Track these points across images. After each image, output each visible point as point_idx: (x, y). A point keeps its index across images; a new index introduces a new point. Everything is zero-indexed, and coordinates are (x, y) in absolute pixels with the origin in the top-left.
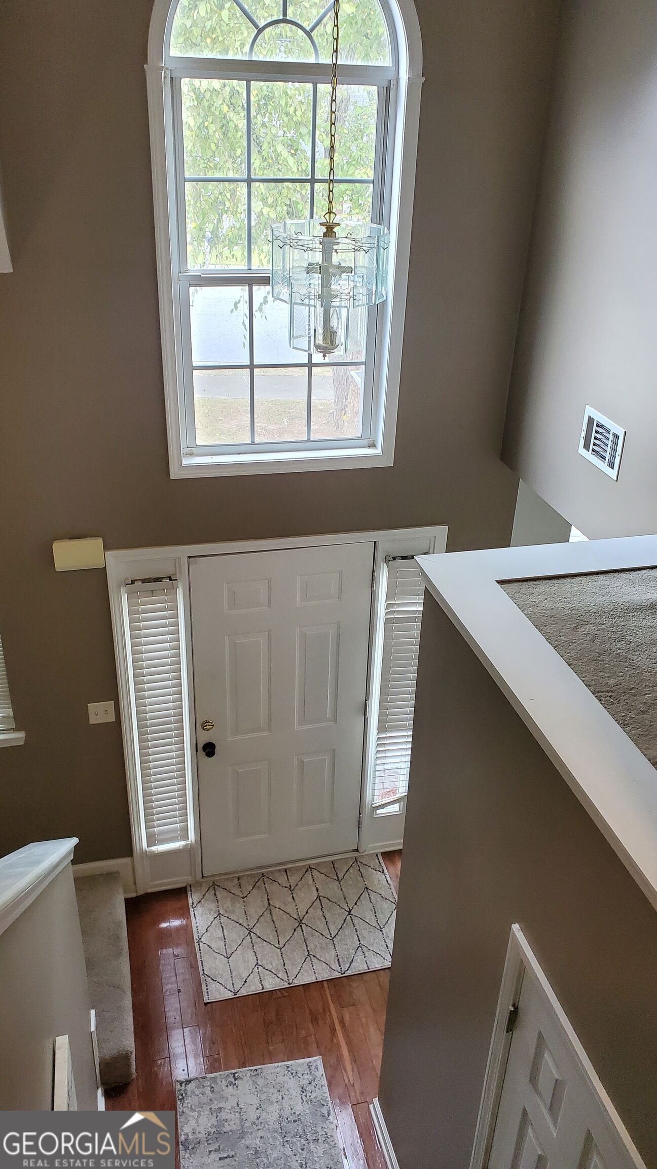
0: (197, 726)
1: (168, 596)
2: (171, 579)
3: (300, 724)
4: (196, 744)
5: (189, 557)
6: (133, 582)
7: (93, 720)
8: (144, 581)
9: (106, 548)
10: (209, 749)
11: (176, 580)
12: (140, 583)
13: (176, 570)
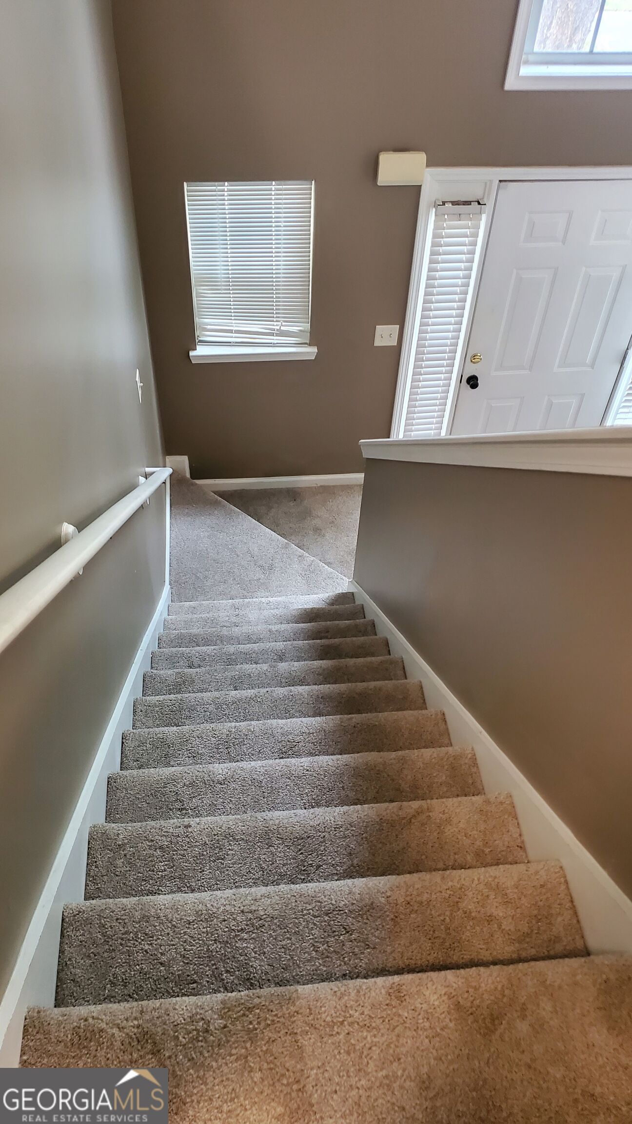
0: (467, 358)
1: (472, 222)
2: (479, 203)
3: (559, 367)
4: (462, 376)
5: (500, 181)
6: (444, 203)
7: (378, 342)
8: (454, 203)
9: (429, 165)
10: (473, 382)
11: (485, 204)
12: (450, 205)
13: (484, 193)
